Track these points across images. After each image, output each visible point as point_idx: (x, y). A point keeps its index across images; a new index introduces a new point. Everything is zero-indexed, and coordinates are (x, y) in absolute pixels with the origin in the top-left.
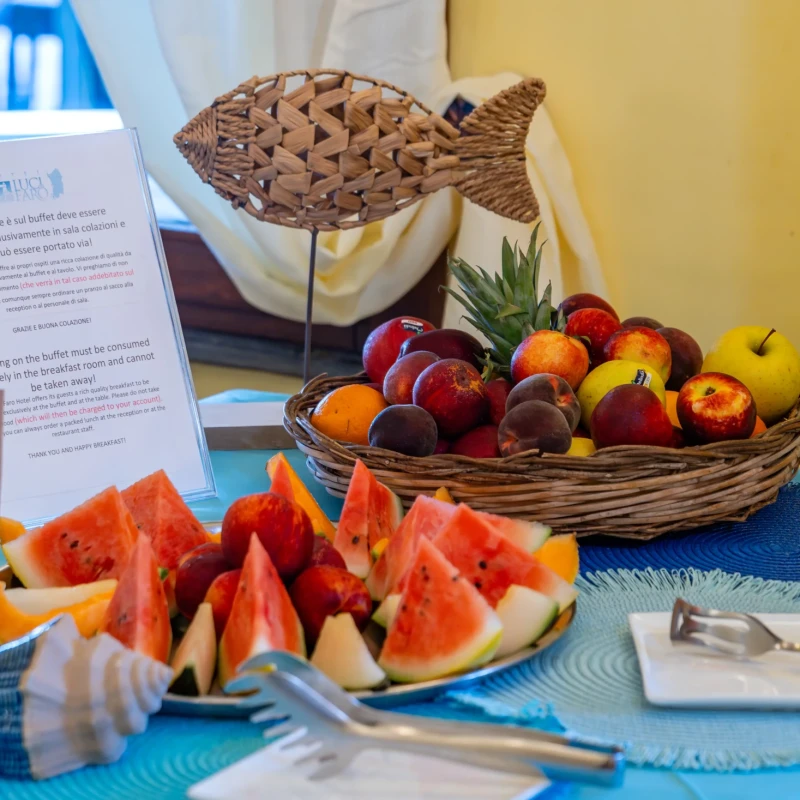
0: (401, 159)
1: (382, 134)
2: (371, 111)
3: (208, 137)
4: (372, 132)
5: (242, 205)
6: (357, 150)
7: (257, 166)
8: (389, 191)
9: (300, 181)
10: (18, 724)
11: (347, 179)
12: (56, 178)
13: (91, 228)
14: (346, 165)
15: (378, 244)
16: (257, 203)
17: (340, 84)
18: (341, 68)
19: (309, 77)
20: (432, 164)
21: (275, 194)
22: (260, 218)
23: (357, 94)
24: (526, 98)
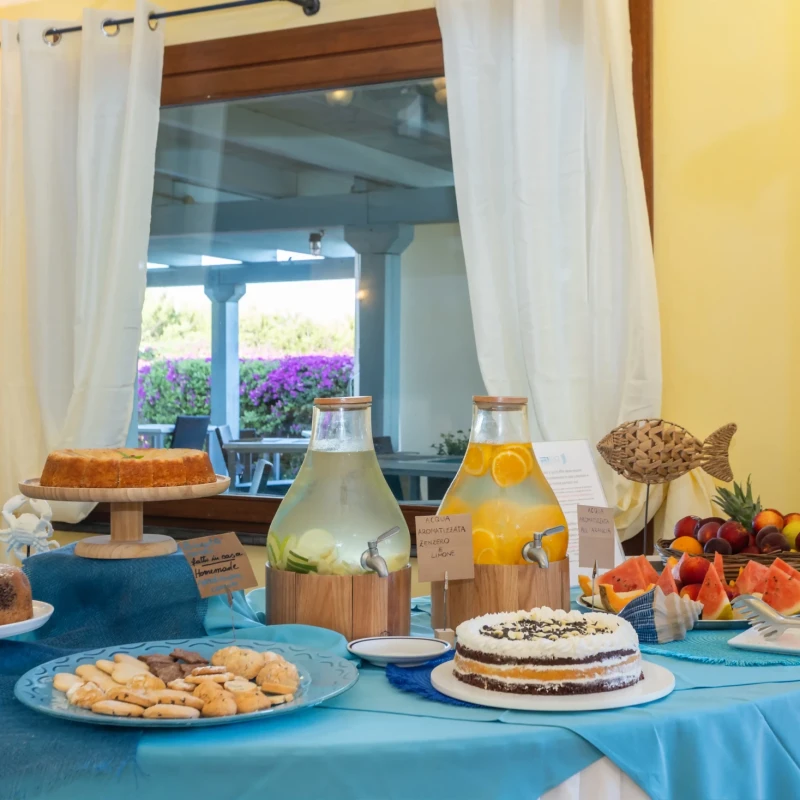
0: (683, 455)
1: (676, 444)
2: (671, 435)
3: (610, 445)
4: (672, 444)
5: (622, 473)
6: (667, 450)
7: (629, 457)
8: (677, 468)
9: (645, 462)
10: (653, 622)
11: (663, 462)
12: (563, 456)
13: (578, 476)
14: (663, 456)
15: (637, 507)
16: (626, 472)
17: (659, 424)
18: (659, 418)
19: (647, 421)
20: (693, 457)
21: (635, 468)
22: (628, 478)
23: (666, 428)
24: (729, 431)
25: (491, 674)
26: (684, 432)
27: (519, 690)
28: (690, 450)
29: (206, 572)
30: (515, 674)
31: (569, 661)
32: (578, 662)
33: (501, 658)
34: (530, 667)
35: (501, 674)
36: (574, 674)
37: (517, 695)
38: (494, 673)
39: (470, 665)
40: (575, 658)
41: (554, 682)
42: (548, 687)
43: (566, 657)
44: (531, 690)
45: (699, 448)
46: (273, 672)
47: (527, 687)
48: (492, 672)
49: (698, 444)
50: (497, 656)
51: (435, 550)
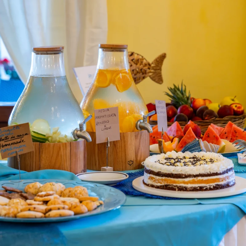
23: (135, 56)
24: (163, 57)
25: (179, 184)
26: (143, 58)
27: (195, 189)
28: (146, 68)
29: (6, 145)
30: (194, 182)
31: (216, 174)
32: (220, 174)
33: (185, 175)
34: (200, 178)
35: (184, 183)
36: (218, 180)
37: (195, 192)
38: (181, 183)
39: (165, 180)
40: (219, 172)
41: (211, 184)
42: (208, 187)
43: (215, 172)
44: (201, 189)
45: (149, 67)
46: (78, 192)
47: (199, 188)
48: (180, 182)
49: (149, 65)
50: (183, 175)
51: (102, 126)
